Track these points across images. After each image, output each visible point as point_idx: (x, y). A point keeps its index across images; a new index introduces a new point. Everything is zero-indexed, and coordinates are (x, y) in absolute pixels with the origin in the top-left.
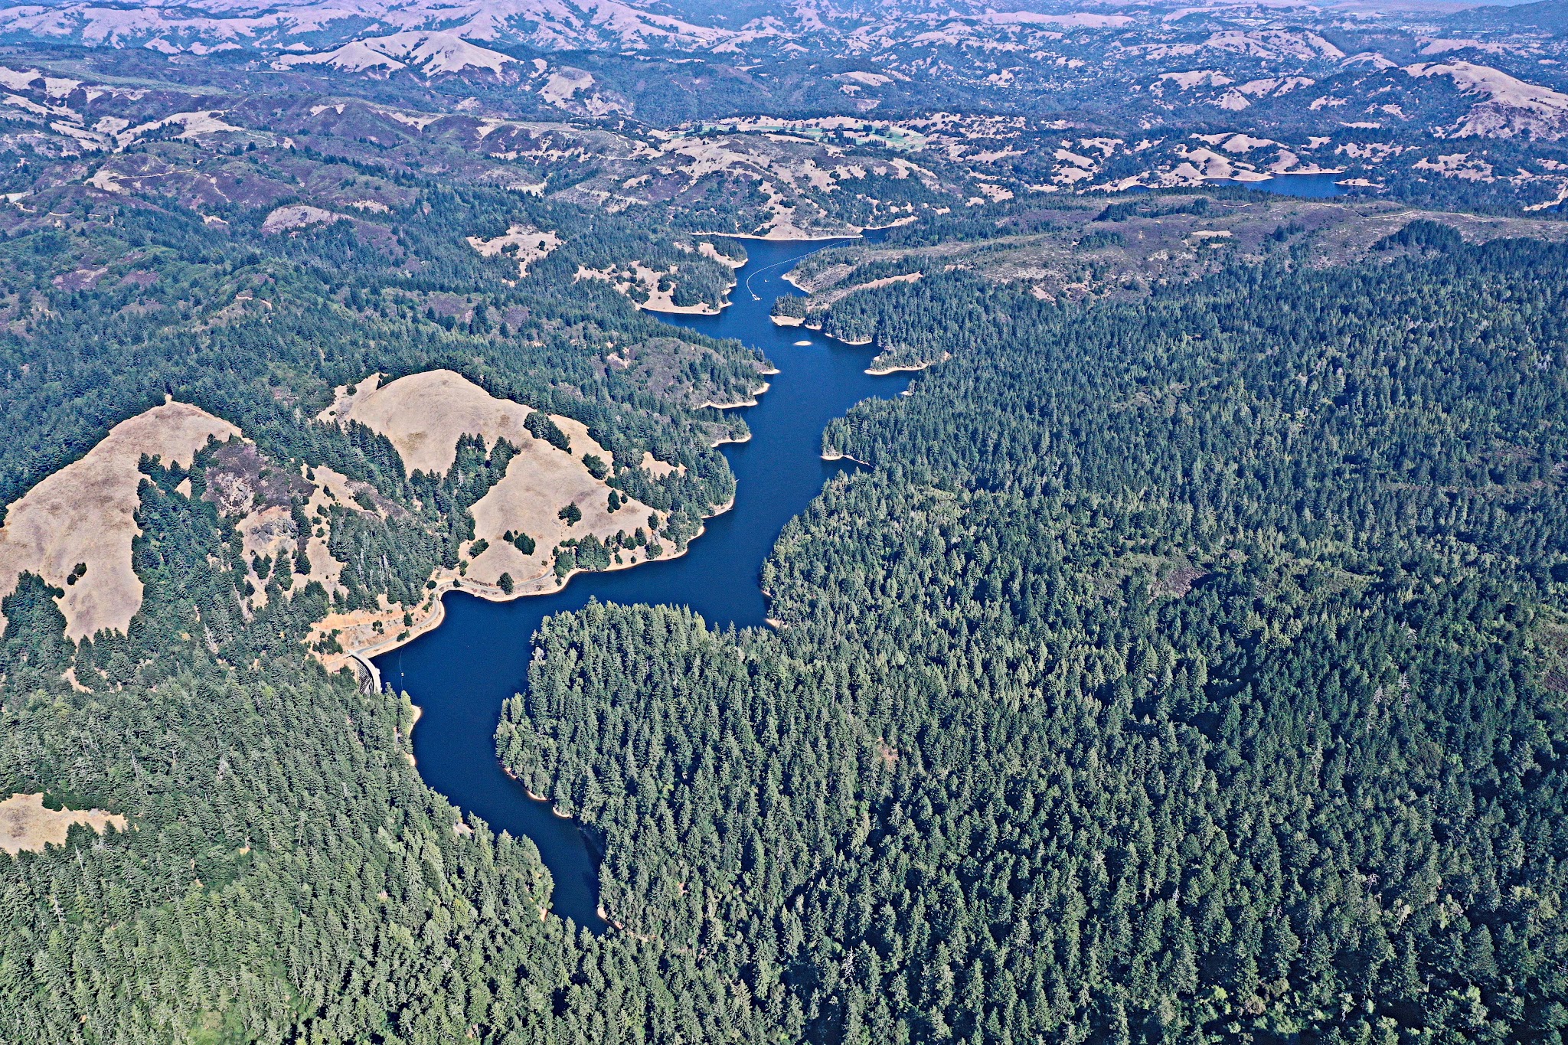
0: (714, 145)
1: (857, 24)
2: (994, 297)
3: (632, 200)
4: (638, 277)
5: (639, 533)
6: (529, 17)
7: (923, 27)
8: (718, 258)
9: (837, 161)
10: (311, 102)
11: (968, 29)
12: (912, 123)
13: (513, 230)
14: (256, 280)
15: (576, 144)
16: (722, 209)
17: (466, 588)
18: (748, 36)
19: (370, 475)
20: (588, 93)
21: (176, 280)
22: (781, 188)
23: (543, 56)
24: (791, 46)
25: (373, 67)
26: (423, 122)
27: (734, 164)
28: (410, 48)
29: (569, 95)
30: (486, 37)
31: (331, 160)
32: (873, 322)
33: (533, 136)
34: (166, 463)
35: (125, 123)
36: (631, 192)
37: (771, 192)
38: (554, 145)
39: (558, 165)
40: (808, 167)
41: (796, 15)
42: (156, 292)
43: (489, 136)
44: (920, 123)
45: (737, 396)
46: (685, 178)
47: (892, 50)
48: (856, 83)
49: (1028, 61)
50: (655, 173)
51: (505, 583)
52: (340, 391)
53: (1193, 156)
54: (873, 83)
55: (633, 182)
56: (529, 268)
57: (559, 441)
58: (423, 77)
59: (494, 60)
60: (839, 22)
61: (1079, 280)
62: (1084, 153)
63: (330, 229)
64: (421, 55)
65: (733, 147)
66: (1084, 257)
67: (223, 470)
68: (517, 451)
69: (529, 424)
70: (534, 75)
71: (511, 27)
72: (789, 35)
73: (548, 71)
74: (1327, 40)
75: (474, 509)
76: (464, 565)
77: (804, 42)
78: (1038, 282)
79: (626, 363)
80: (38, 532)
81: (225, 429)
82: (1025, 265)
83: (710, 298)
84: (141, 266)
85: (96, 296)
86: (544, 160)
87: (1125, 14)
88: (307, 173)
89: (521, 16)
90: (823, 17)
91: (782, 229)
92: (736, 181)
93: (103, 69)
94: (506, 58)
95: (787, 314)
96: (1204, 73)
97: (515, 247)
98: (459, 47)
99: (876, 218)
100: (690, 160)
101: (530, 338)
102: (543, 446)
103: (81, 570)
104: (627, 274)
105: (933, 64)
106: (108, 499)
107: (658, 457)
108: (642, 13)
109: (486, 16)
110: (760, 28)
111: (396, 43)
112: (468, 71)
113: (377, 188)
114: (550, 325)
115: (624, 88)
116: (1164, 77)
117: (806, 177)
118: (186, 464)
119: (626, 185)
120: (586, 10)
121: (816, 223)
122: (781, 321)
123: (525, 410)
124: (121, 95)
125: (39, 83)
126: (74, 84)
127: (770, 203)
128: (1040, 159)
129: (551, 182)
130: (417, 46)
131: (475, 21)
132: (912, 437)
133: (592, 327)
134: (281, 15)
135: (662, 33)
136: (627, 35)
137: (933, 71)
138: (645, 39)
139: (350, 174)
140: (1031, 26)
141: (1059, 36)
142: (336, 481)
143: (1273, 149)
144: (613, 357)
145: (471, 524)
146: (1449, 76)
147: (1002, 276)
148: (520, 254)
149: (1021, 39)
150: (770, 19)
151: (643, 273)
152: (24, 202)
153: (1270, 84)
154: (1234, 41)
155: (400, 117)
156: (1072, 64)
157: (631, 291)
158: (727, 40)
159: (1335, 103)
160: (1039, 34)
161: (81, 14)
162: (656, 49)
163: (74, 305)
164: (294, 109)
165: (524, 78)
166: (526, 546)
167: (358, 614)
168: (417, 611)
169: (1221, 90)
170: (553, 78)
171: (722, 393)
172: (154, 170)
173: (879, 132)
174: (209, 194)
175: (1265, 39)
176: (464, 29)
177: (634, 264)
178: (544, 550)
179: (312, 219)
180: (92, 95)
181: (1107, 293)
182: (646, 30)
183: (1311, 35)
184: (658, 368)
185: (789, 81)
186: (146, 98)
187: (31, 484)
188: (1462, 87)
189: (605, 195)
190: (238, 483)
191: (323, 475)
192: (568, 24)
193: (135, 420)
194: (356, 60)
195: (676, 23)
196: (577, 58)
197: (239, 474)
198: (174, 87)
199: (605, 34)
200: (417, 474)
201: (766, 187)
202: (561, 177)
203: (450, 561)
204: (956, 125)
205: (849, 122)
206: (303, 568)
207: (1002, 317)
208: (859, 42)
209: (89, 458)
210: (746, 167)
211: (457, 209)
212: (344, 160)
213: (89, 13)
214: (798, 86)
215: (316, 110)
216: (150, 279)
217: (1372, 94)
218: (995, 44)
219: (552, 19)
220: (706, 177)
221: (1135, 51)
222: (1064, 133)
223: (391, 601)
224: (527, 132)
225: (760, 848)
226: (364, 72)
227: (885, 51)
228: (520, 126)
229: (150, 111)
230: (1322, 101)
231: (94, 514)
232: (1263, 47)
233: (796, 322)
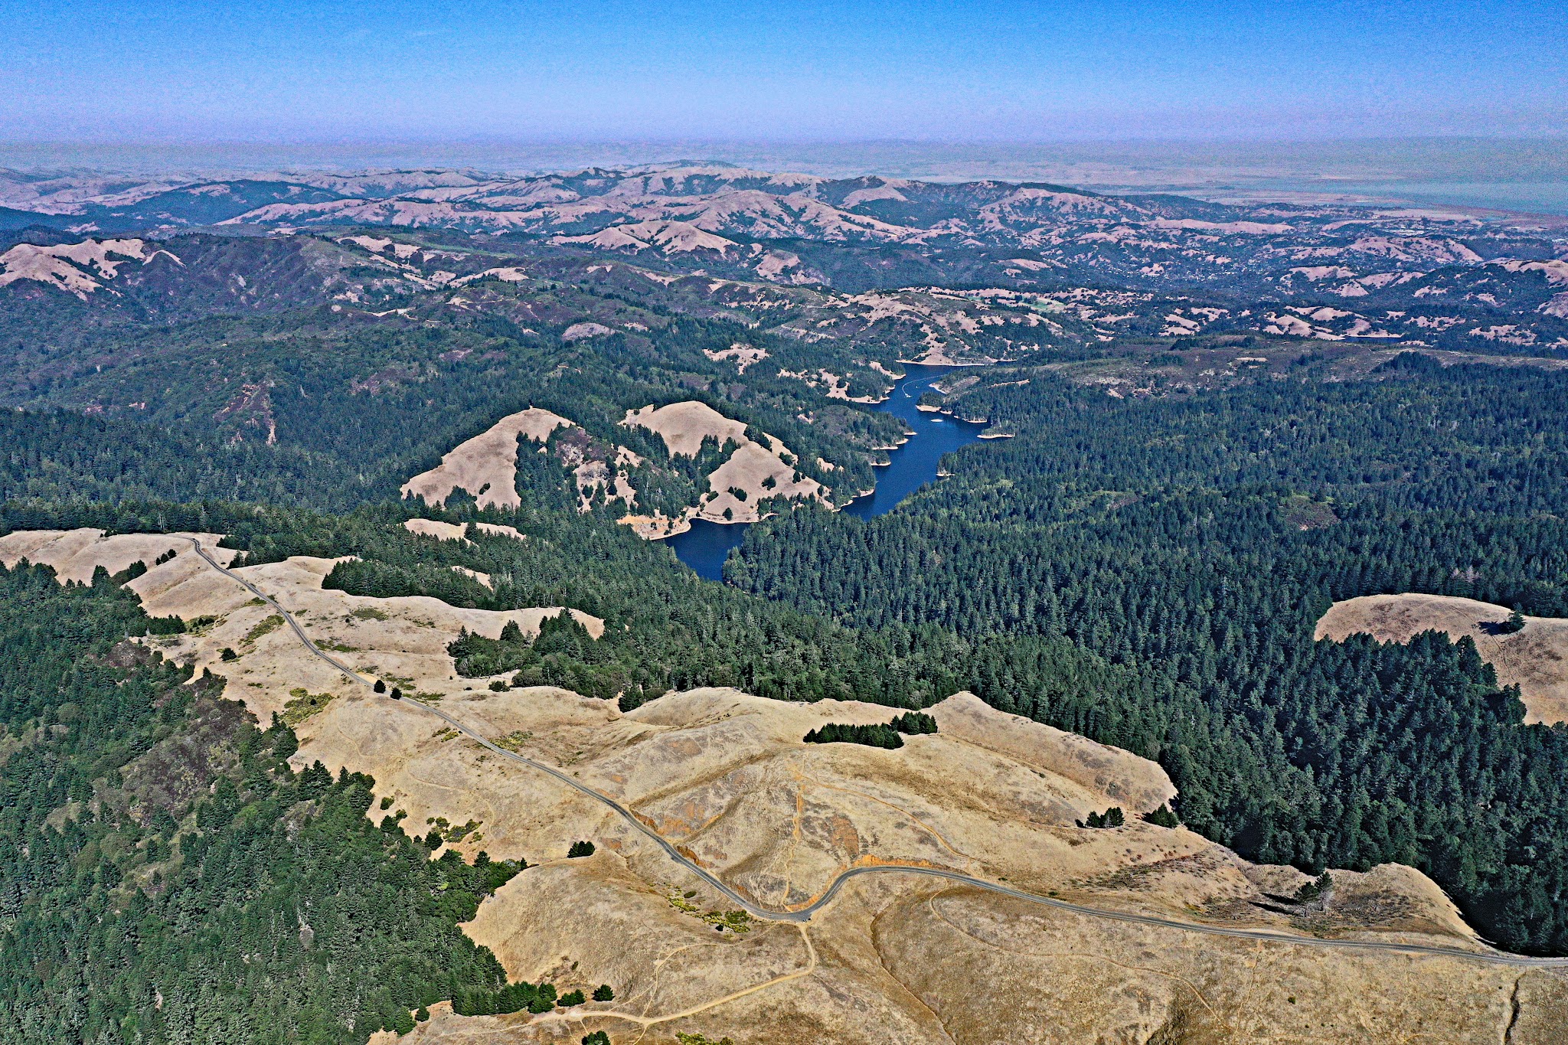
0: (888, 299)
1: (1033, 226)
2: (1077, 393)
3: (823, 335)
4: (823, 378)
5: (811, 496)
6: (748, 214)
7: (1092, 229)
8: (883, 371)
9: (982, 312)
10: (589, 263)
11: (1133, 232)
12: (1056, 295)
13: (735, 346)
14: (571, 356)
15: (783, 297)
16: (890, 343)
17: (704, 517)
18: (933, 233)
19: (649, 454)
20: (793, 270)
21: (517, 357)
22: (936, 329)
23: (759, 241)
24: (970, 241)
25: (625, 246)
26: (668, 280)
27: (903, 312)
28: (654, 232)
29: (778, 271)
30: (713, 229)
31: (609, 296)
32: (989, 408)
33: (751, 291)
34: (532, 437)
35: (453, 275)
36: (823, 329)
37: (929, 332)
38: (767, 298)
39: (769, 311)
40: (960, 316)
41: (979, 217)
42: (505, 363)
43: (718, 291)
44: (1063, 295)
45: (884, 443)
46: (865, 321)
47: (1060, 247)
48: (1018, 267)
49: (1179, 257)
50: (842, 318)
51: (728, 514)
52: (630, 412)
53: (1280, 321)
54: (1033, 268)
55: (824, 323)
56: (746, 370)
57: (766, 445)
58: (663, 255)
59: (720, 244)
60: (1017, 225)
61: (1145, 386)
62: (1191, 317)
63: (609, 340)
64: (662, 238)
65: (903, 301)
66: (1150, 371)
67: (566, 442)
68: (739, 447)
69: (747, 433)
70: (751, 255)
71: (732, 221)
72: (970, 233)
73: (763, 253)
74: (1467, 247)
75: (711, 477)
76: (703, 506)
77: (982, 238)
78: (1113, 387)
79: (810, 421)
80: (461, 468)
81: (566, 423)
82: (1105, 375)
83: (874, 394)
84: (495, 348)
85: (466, 365)
86: (758, 308)
87: (1289, 224)
88: (591, 305)
89: (742, 213)
90: (1003, 220)
91: (934, 358)
92: (903, 324)
93: (430, 240)
94: (729, 242)
95: (928, 404)
96: (1331, 268)
97: (736, 357)
98: (694, 233)
99: (1009, 353)
100: (869, 309)
101: (746, 402)
102: (755, 446)
103: (487, 487)
104: (815, 376)
105: (1092, 258)
106: (500, 454)
107: (827, 460)
108: (844, 213)
109: (713, 213)
110: (946, 227)
111: (643, 229)
112: (700, 250)
113: (641, 315)
114: (760, 397)
115: (823, 267)
116: (1294, 270)
117: (958, 322)
118: (544, 439)
119: (819, 325)
120: (796, 209)
121: (961, 354)
122: (923, 408)
123: (744, 426)
124: (449, 257)
125: (390, 248)
126: (415, 249)
127: (928, 339)
128: (1152, 320)
129: (762, 323)
130: (659, 231)
131: (704, 217)
132: (996, 459)
133: (788, 398)
134: (546, 209)
135: (860, 229)
136: (829, 230)
137: (1092, 263)
138: (844, 234)
139: (622, 305)
140: (1191, 230)
141: (1216, 239)
142: (631, 455)
143: (1351, 318)
144: (802, 416)
145: (709, 484)
146: (1542, 272)
147: (1087, 381)
148: (739, 361)
149: (1181, 240)
150: (956, 221)
151: (826, 376)
152: (409, 313)
153: (1388, 277)
154: (1375, 245)
155: (652, 276)
156: (1219, 261)
157: (817, 387)
158: (914, 235)
159: (1437, 292)
160: (1198, 237)
161: (392, 206)
162: (853, 240)
163: (453, 370)
164: (576, 268)
165: (743, 258)
166: (741, 496)
167: (643, 517)
168: (676, 522)
169: (1344, 280)
170: (766, 258)
171: (874, 441)
172: (490, 299)
173: (1027, 301)
174: (526, 314)
175: (1406, 245)
176: (696, 221)
177: (821, 371)
178: (752, 499)
179: (596, 333)
180: (427, 257)
181: (1164, 395)
182: (846, 226)
183: (1452, 243)
184: (832, 423)
185: (961, 265)
186: (467, 259)
187: (455, 446)
188: (1551, 281)
189: (803, 332)
190: (575, 449)
191: (622, 449)
192: (781, 220)
193: (513, 416)
194: (612, 241)
195: (872, 221)
196: (788, 243)
197: (574, 445)
198: (482, 252)
199: (811, 228)
200: (677, 455)
201: (925, 328)
202: (772, 319)
203: (694, 503)
204: (1092, 297)
205: (1004, 293)
206: (612, 490)
207: (1082, 406)
208: (1032, 239)
209: (489, 433)
210: (911, 314)
211: (697, 331)
212: (618, 297)
213: (398, 205)
214: (968, 269)
215: (591, 269)
216: (503, 355)
217: (1471, 285)
218: (1150, 243)
219: (767, 216)
220: (880, 321)
221: (1282, 252)
222: (1178, 304)
223: (662, 513)
224: (747, 288)
225: (863, 591)
226: (618, 249)
227: (1054, 247)
228: (741, 284)
229: (470, 268)
230: (1426, 290)
231: (493, 459)
232: (1404, 252)
233: (934, 409)
